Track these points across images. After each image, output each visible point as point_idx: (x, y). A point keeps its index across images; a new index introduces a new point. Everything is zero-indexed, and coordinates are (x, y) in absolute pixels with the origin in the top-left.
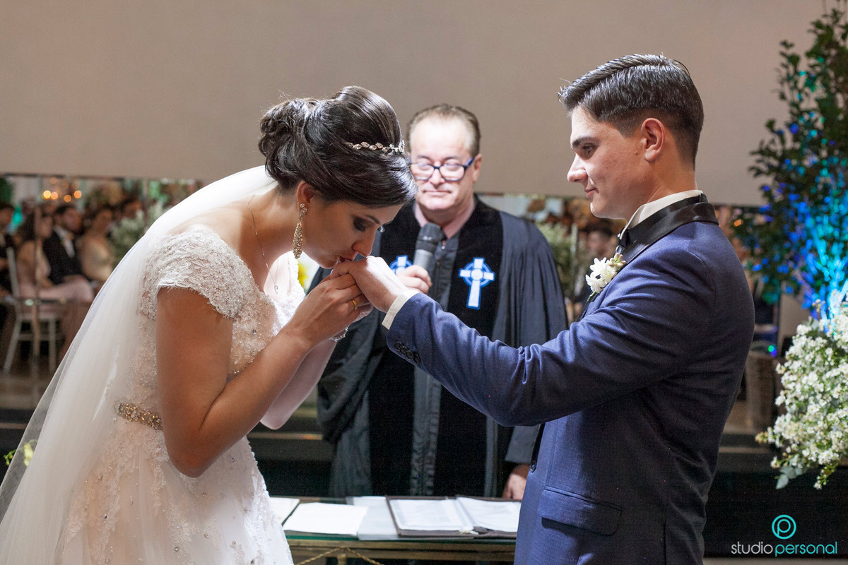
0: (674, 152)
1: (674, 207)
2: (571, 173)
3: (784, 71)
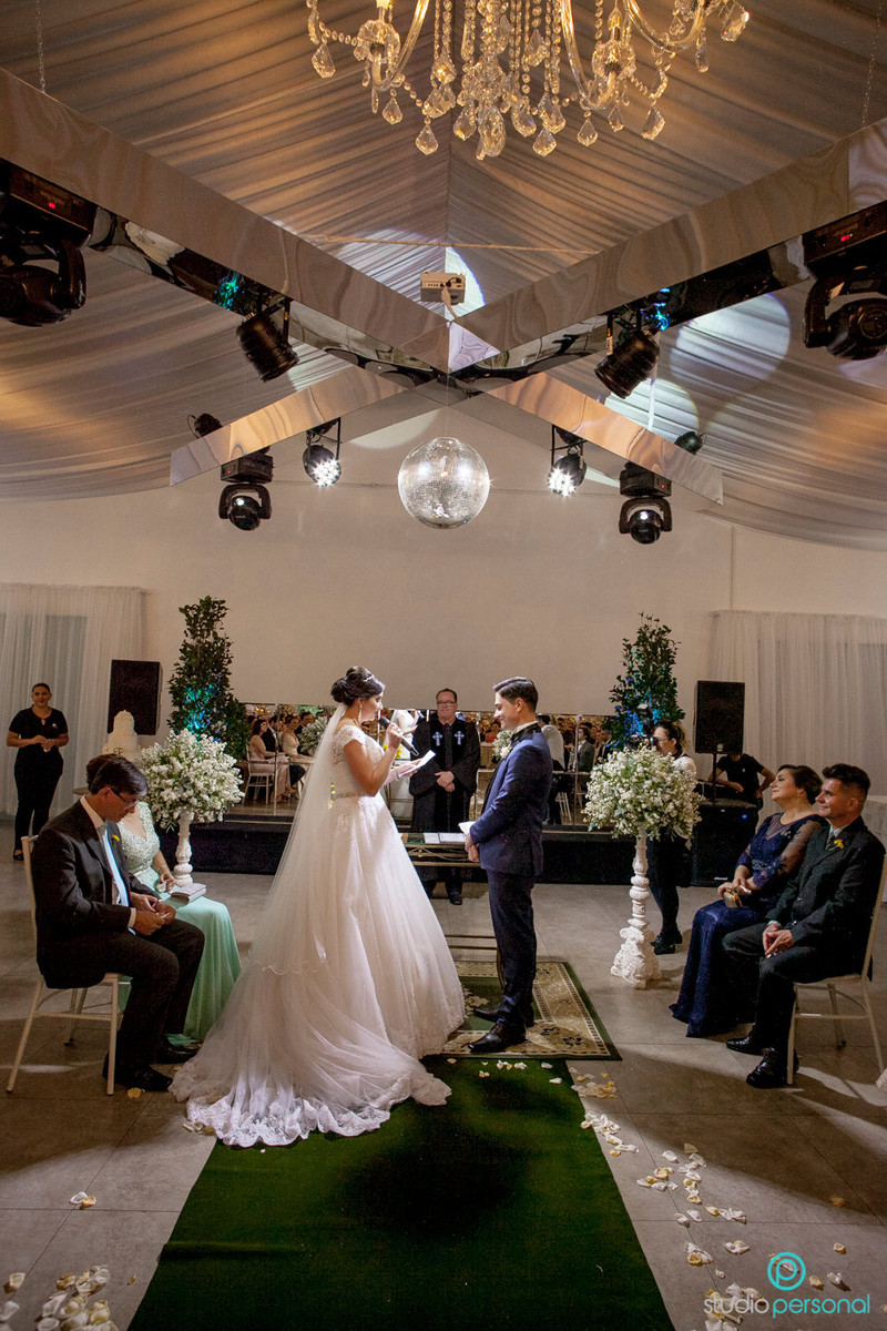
1: (528, 727)
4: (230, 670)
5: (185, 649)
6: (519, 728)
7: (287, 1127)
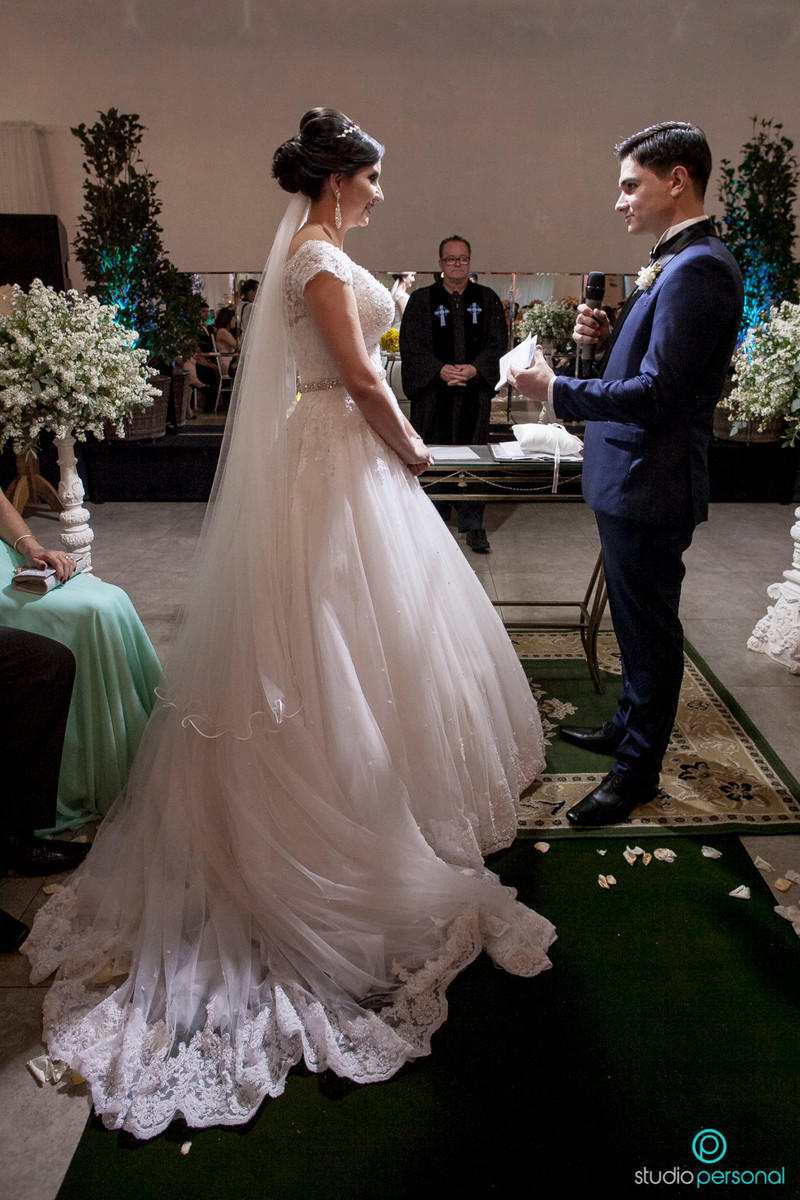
0: (691, 191)
1: (690, 228)
2: (618, 205)
3: (723, 181)
4: (160, 224)
5: (90, 194)
6: (671, 232)
7: (240, 1069)
